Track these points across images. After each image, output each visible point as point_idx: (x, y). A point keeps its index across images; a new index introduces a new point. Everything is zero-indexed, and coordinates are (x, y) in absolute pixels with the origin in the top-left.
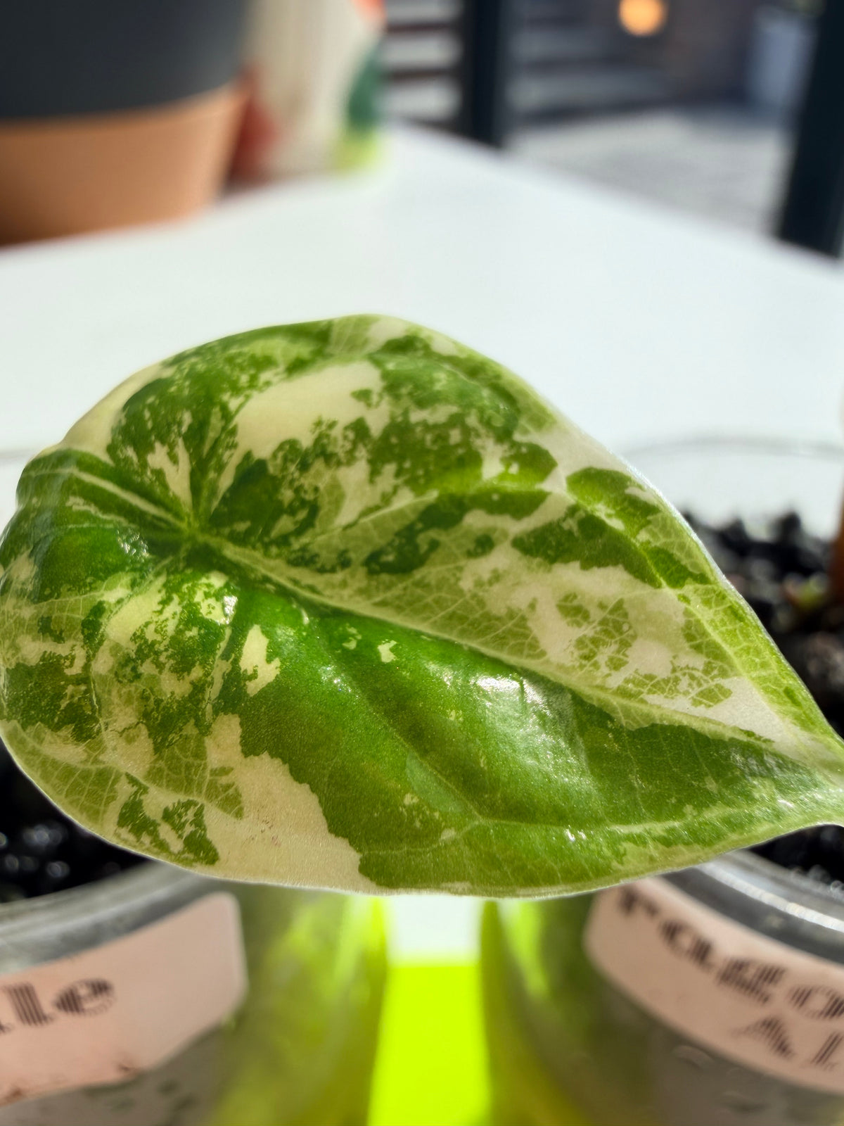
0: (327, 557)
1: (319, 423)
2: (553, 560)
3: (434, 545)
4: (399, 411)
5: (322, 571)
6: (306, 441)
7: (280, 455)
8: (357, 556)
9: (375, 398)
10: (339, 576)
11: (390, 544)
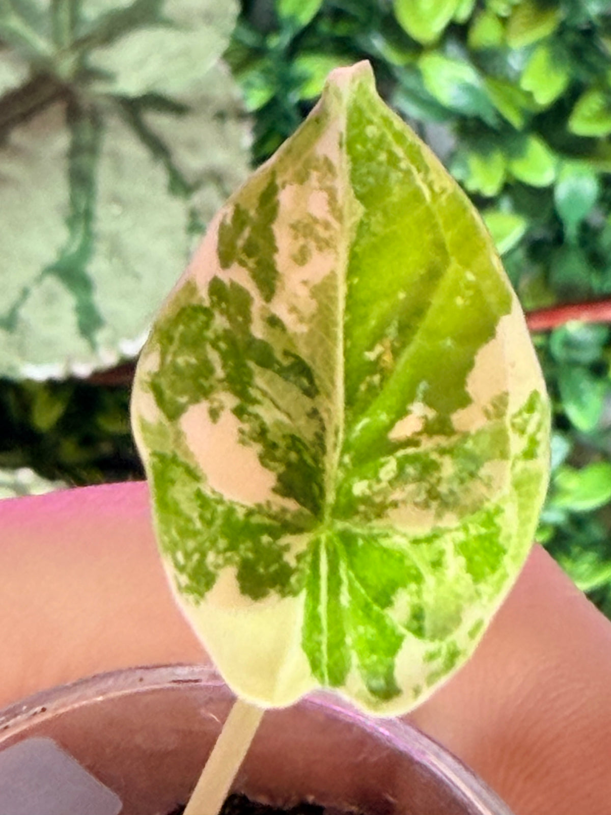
0: (314, 426)
1: (243, 442)
2: (276, 272)
3: (286, 353)
4: (220, 386)
5: (323, 429)
6: (258, 448)
7: (272, 464)
8: (308, 404)
9: (216, 404)
10: (324, 415)
11: (295, 383)
